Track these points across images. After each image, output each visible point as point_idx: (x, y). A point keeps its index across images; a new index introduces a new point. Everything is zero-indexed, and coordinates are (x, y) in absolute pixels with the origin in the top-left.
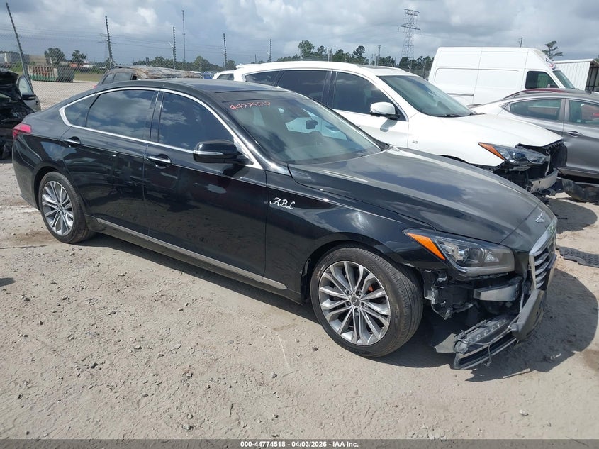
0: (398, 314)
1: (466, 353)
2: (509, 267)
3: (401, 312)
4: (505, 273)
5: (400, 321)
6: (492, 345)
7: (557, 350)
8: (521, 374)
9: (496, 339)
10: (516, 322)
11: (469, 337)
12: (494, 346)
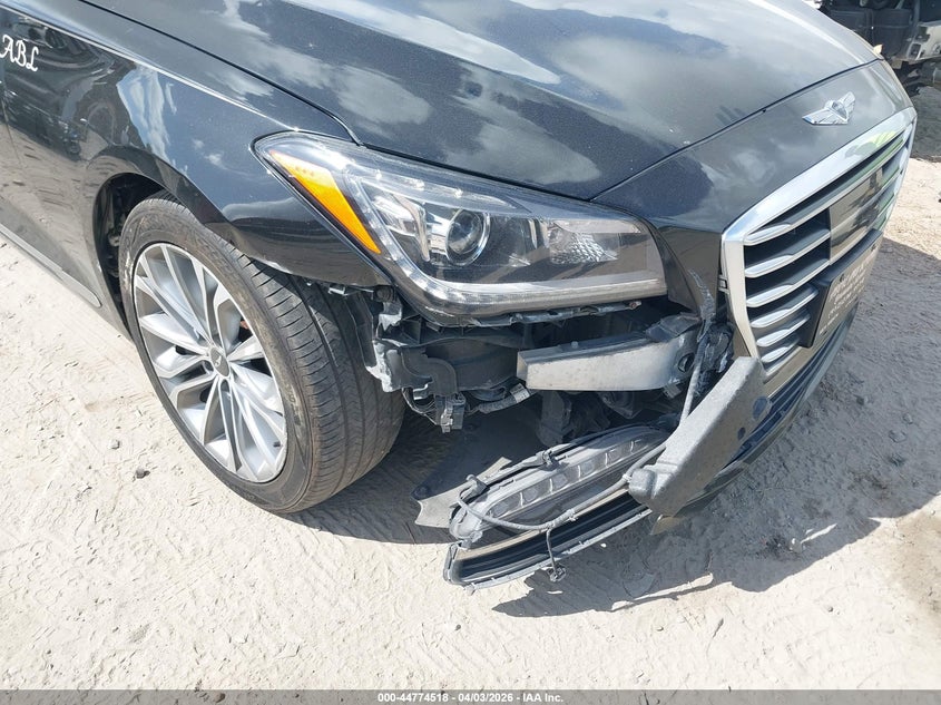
0: (300, 414)
1: (474, 546)
2: (647, 283)
3: (306, 408)
4: (626, 303)
5: (307, 433)
6: (554, 532)
7: (827, 514)
8: (674, 596)
9: (571, 514)
10: (652, 461)
11: (495, 496)
12: (566, 532)
